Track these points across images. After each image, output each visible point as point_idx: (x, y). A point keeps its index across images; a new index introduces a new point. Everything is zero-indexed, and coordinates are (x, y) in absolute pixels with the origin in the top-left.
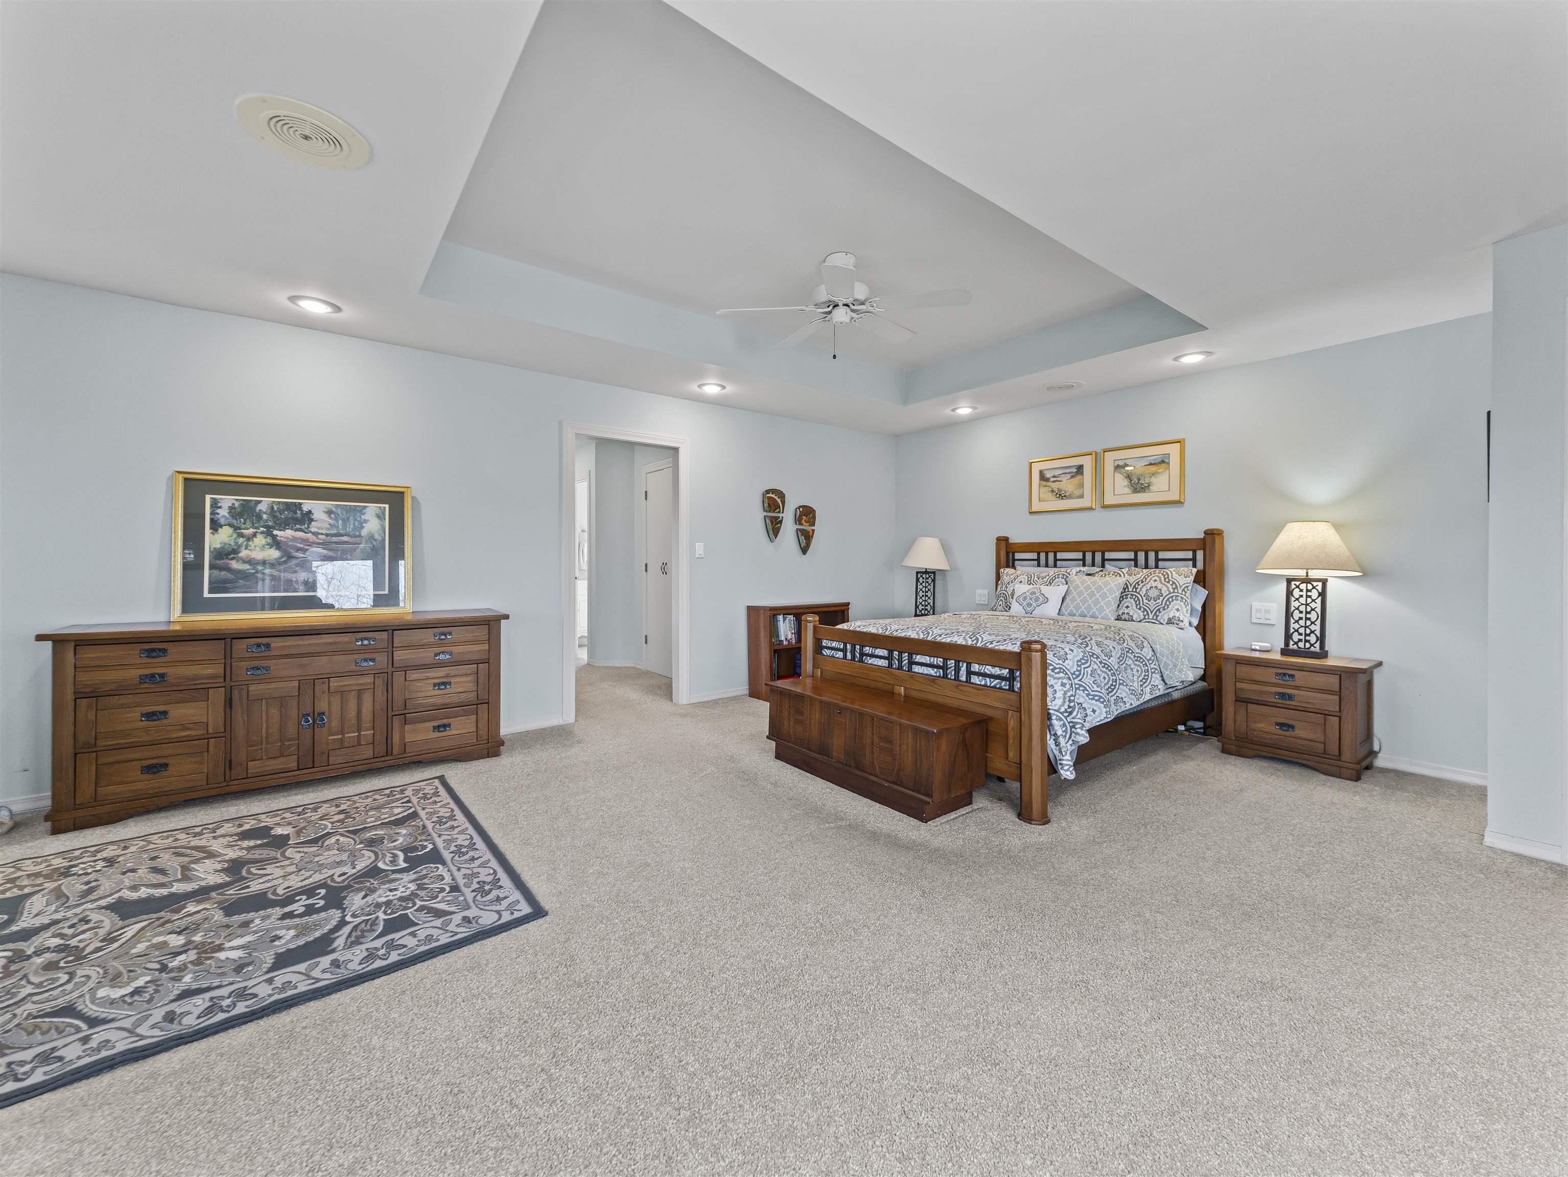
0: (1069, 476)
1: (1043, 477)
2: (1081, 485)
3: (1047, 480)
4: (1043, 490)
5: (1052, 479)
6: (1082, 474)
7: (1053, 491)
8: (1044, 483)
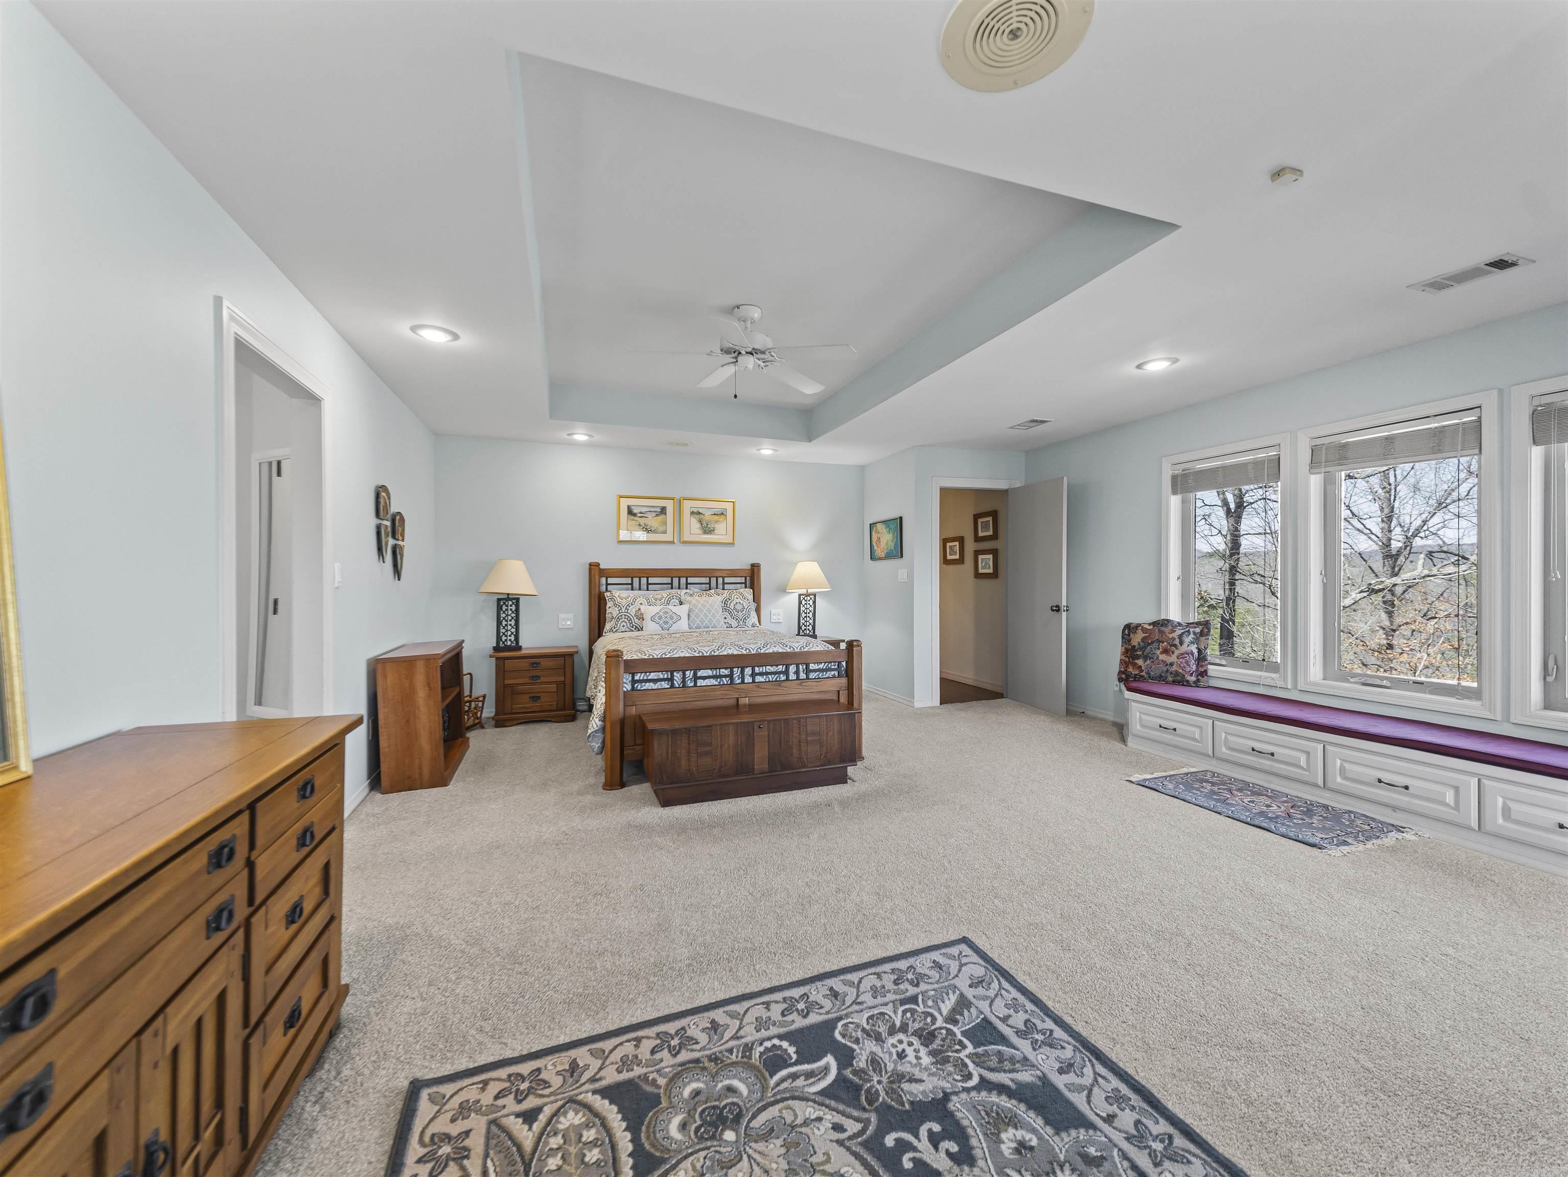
0: (654, 514)
1: (630, 512)
2: (665, 523)
3: (635, 515)
4: (631, 523)
5: (639, 515)
6: (665, 514)
7: (640, 525)
8: (632, 517)
